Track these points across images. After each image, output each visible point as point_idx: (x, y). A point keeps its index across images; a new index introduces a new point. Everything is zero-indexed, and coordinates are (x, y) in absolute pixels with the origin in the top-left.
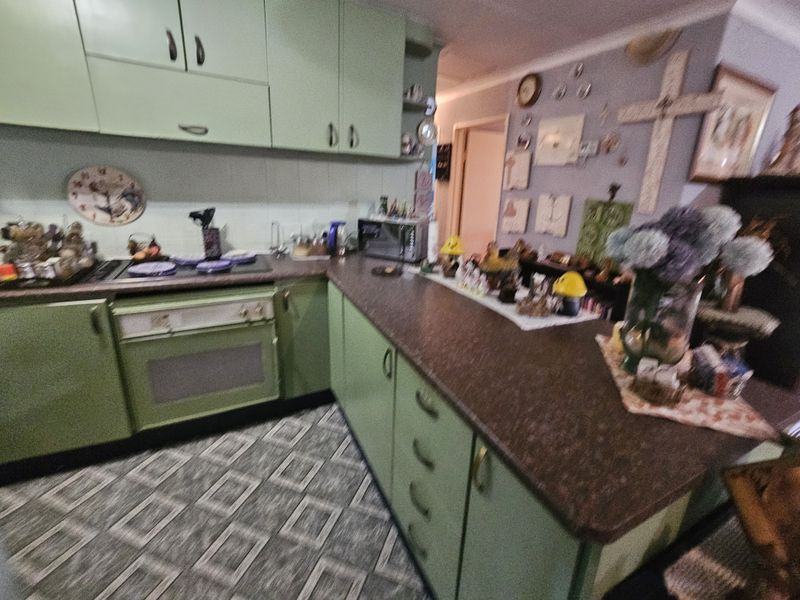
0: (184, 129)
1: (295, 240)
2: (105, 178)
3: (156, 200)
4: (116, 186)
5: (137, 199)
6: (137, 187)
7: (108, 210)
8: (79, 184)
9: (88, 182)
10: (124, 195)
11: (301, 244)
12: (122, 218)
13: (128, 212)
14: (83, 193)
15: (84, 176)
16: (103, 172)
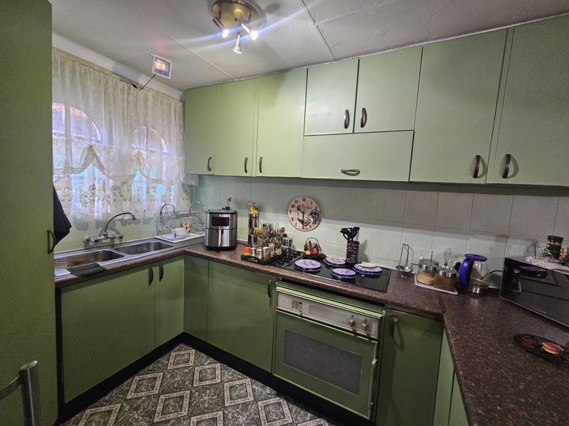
0: (344, 172)
1: (420, 266)
2: (305, 203)
3: (327, 219)
4: (309, 208)
5: (317, 216)
6: (318, 209)
7: (302, 222)
8: (293, 206)
9: (297, 205)
10: (311, 214)
11: (427, 271)
12: (308, 227)
13: (311, 224)
14: (294, 211)
15: (297, 202)
16: (304, 200)
